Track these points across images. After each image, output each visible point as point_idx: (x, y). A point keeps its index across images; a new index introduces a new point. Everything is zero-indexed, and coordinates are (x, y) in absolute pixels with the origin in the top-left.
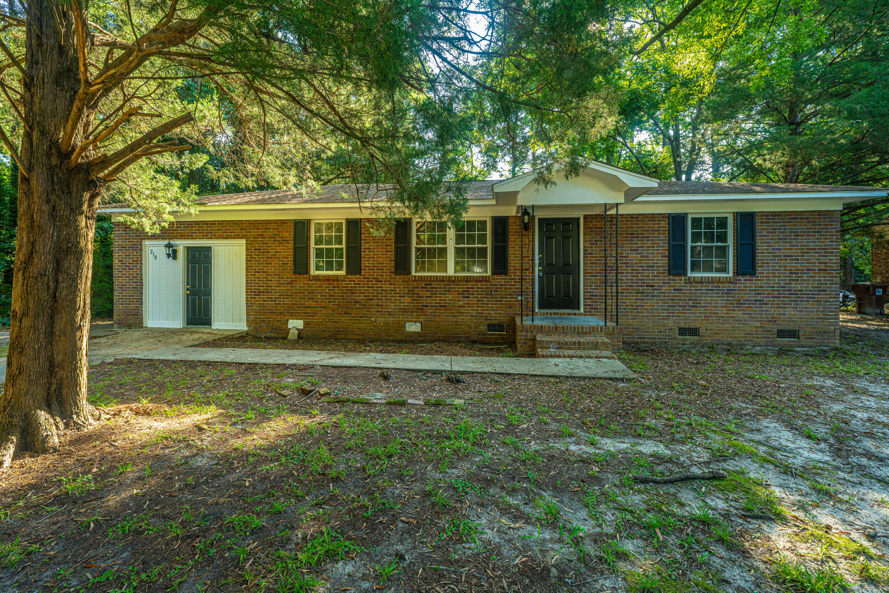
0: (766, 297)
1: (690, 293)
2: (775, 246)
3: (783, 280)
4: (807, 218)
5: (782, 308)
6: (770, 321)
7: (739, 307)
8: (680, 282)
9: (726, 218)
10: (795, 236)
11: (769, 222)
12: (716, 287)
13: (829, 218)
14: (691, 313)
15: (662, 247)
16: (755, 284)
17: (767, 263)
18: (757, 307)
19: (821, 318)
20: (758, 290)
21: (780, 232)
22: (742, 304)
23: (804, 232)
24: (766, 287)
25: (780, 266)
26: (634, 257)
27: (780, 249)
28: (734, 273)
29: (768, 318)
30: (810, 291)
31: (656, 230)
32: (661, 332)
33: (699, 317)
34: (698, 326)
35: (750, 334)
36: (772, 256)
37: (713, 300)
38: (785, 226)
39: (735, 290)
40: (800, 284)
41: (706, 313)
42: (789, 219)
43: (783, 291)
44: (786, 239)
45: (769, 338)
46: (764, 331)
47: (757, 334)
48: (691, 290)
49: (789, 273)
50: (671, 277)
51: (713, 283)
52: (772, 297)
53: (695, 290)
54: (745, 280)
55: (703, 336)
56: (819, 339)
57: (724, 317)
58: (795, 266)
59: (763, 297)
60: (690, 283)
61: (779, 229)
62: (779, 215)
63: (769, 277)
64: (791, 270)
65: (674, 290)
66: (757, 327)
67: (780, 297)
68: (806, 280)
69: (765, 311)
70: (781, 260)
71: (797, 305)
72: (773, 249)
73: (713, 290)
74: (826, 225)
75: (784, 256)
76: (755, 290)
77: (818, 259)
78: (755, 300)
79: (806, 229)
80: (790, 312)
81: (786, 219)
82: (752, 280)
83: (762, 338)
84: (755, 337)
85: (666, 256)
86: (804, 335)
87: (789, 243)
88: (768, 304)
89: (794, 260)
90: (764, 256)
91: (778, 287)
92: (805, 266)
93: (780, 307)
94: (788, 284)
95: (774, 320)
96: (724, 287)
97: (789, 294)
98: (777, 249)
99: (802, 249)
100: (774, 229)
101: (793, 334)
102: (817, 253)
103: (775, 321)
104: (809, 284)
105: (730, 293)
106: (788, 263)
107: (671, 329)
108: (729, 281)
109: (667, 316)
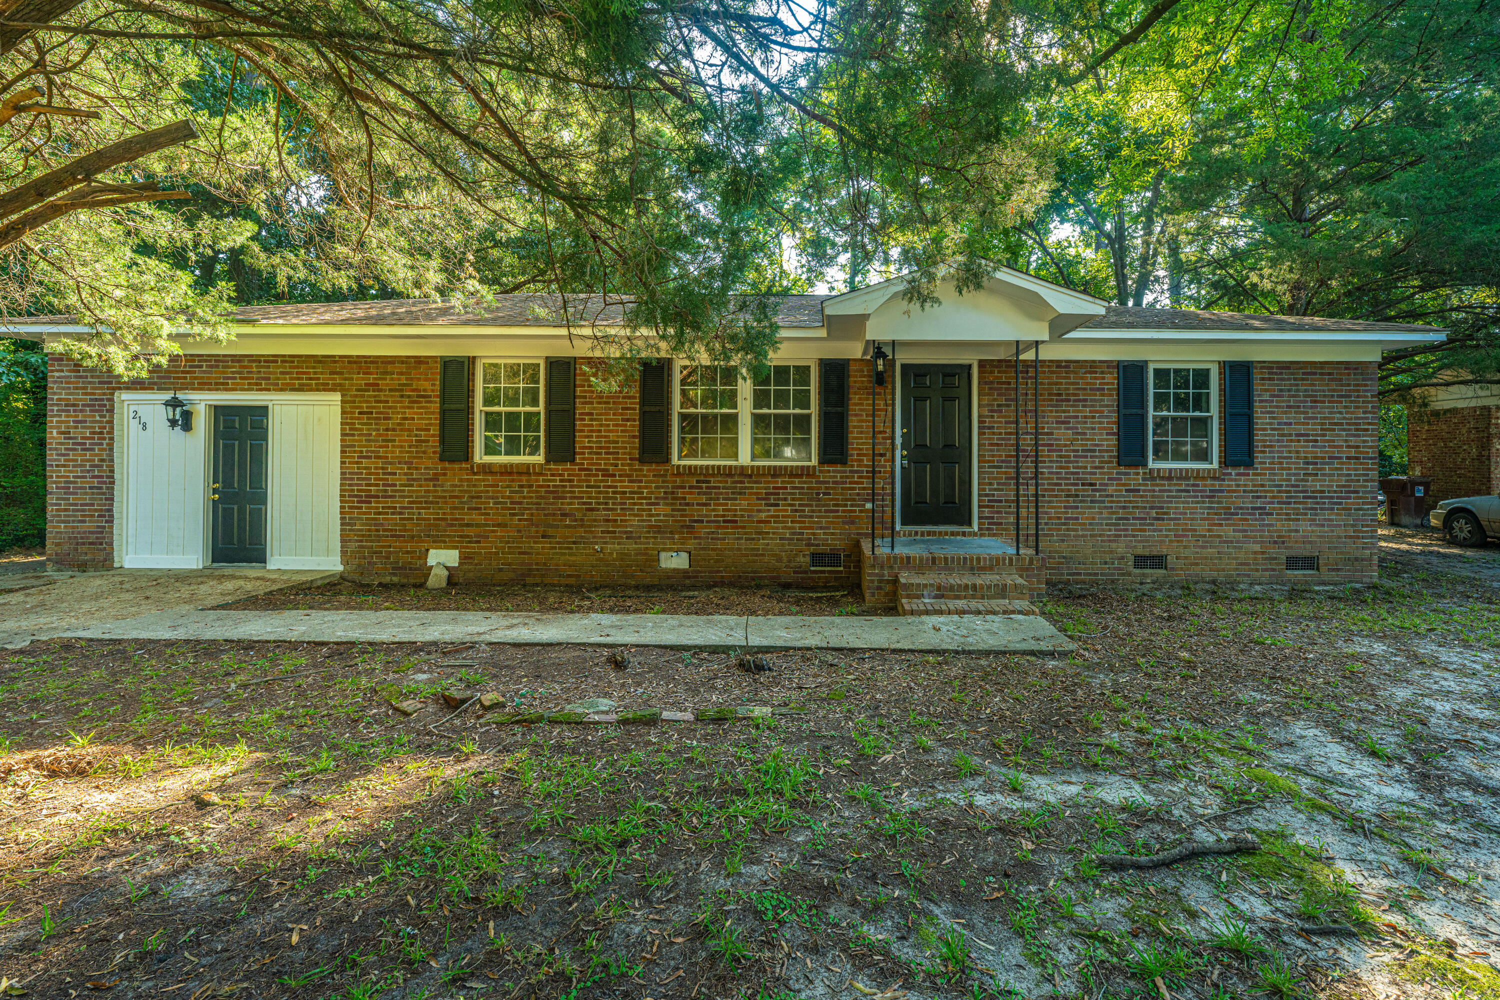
0: (1270, 503)
1: (1153, 496)
2: (1282, 418)
3: (1295, 475)
4: (1329, 374)
5: (1293, 520)
6: (1275, 542)
7: (1228, 519)
8: (1135, 477)
9: (1208, 370)
10: (1312, 402)
11: (1273, 379)
12: (1193, 485)
13: (1362, 374)
14: (1154, 530)
15: (1107, 417)
16: (1252, 480)
17: (1271, 446)
18: (1256, 520)
19: (1351, 537)
20: (1257, 491)
21: (1290, 396)
22: (1233, 514)
23: (1325, 396)
24: (1270, 486)
25: (1290, 452)
26: (1062, 434)
27: (1291, 424)
28: (1220, 462)
29: (1272, 537)
30: (1335, 492)
31: (1098, 389)
32: (1106, 563)
33: (1167, 536)
34: (1165, 551)
35: (1245, 564)
36: (1279, 435)
37: (1189, 508)
38: (1297, 385)
39: (1222, 491)
40: (1320, 480)
41: (1177, 530)
42: (1304, 374)
43: (1296, 492)
44: (1299, 407)
45: (1274, 570)
46: (1266, 559)
47: (1257, 564)
48: (1154, 491)
49: (1304, 463)
50: (1123, 469)
51: (1188, 479)
52: (1279, 503)
53: (1160, 491)
54: (1238, 474)
55: (1173, 569)
56: (1349, 571)
57: (1205, 536)
58: (1312, 452)
59: (1264, 503)
60: (1153, 479)
61: (1289, 390)
62: (1289, 368)
63: (1274, 469)
64: (1306, 458)
65: (1127, 491)
66: (1255, 553)
67: (1290, 503)
68: (1330, 475)
69: (1268, 525)
70: (1291, 441)
71: (1316, 515)
72: (1279, 424)
73: (1188, 491)
74: (1358, 385)
75: (1297, 435)
76: (1252, 491)
77: (1346, 441)
78: (1253, 508)
79: (1329, 390)
80: (1304, 526)
81: (1298, 374)
82: (1248, 475)
83: (1263, 570)
84: (1252, 570)
85: (1113, 434)
86: (1326, 565)
87: (1304, 413)
88: (1272, 514)
89: (1312, 441)
90: (1266, 435)
91: (1287, 486)
92: (1326, 452)
93: (1290, 520)
94: (1302, 480)
95: (1280, 542)
96: (1205, 486)
97: (1304, 497)
98: (1286, 424)
99: (1322, 424)
100: (1281, 390)
101: (1310, 563)
102: (1344, 430)
103: (1283, 542)
104: (1332, 481)
105: (1213, 497)
106: (1302, 447)
107: (1123, 558)
108: (1212, 476)
109: (1116, 536)
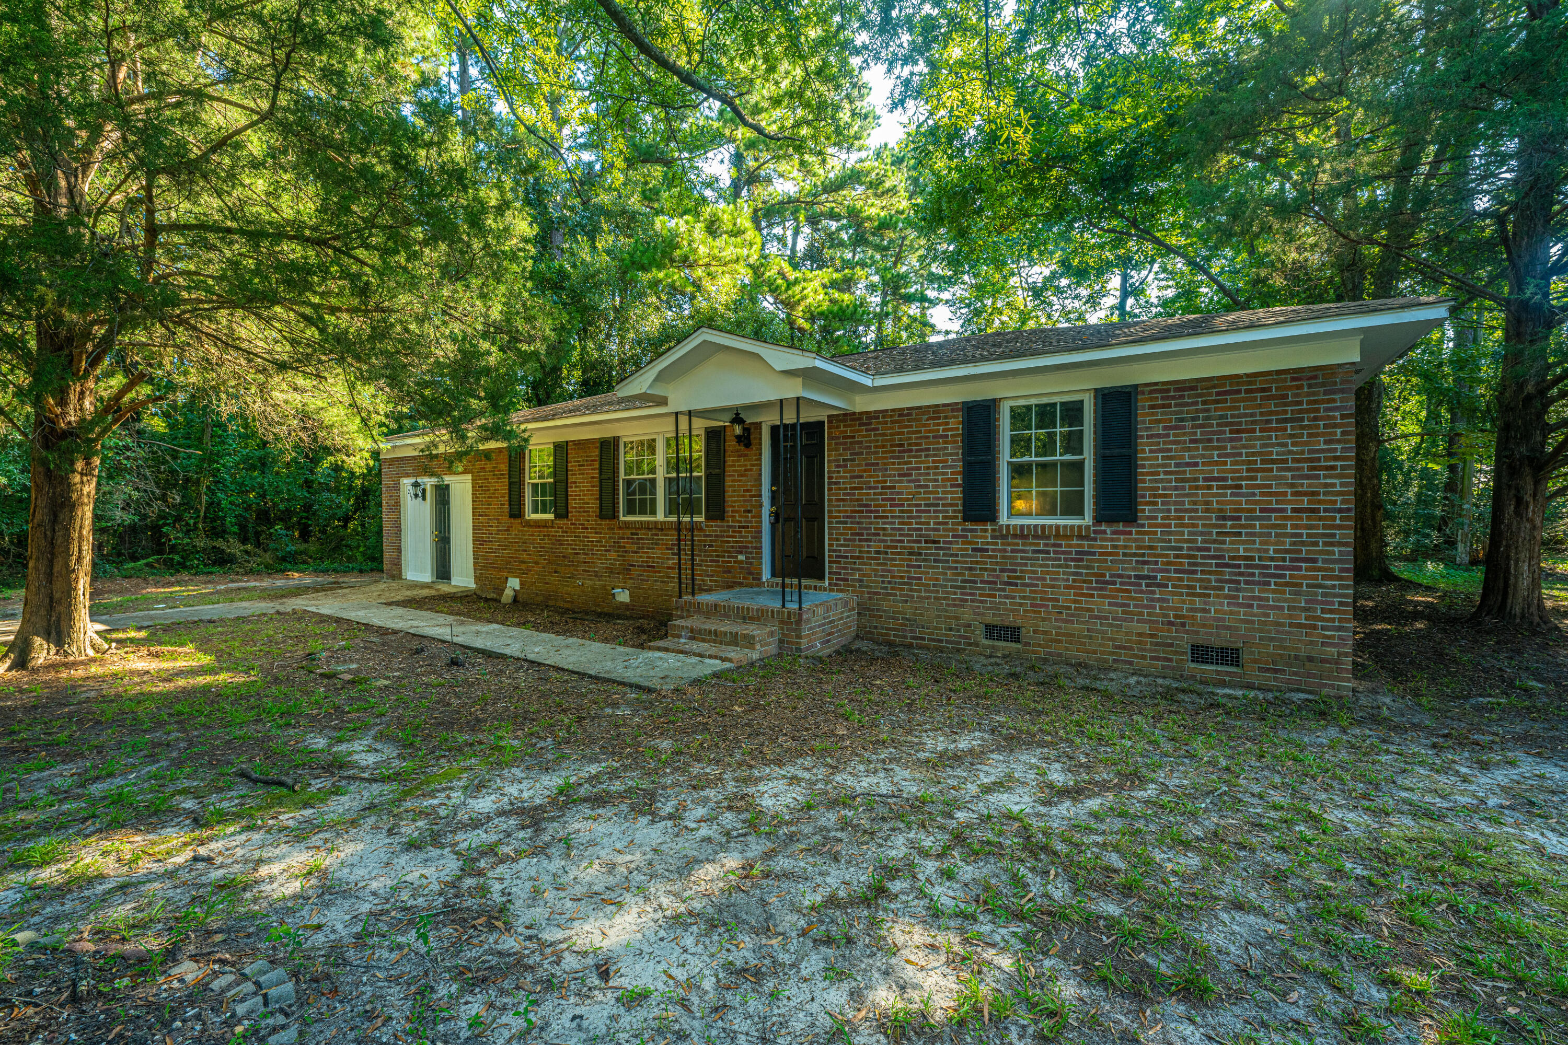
0: (1162, 571)
1: (1003, 557)
2: (1183, 457)
3: (1202, 534)
4: (1263, 390)
5: (1200, 595)
6: (1171, 623)
7: (1101, 589)
8: (983, 533)
9: (1082, 402)
10: (1231, 432)
11: (1170, 406)
12: (1054, 545)
13: (1323, 385)
14: (1006, 597)
15: (951, 467)
16: (1136, 540)
17: (1165, 496)
18: (1142, 592)
19: (1300, 626)
20: (1143, 555)
21: (1193, 427)
22: (1107, 583)
23: (1253, 422)
24: (1162, 548)
25: (1195, 503)
26: (905, 487)
27: (1196, 464)
28: (1095, 518)
29: (1167, 616)
30: (1272, 559)
31: (942, 437)
32: (951, 629)
33: (1021, 605)
34: (1019, 622)
35: (1125, 648)
36: (1177, 480)
37: (1048, 573)
38: (1208, 410)
39: (1094, 554)
40: (1244, 542)
41: (1034, 598)
42: (1218, 394)
43: (1203, 557)
44: (1210, 440)
45: (1170, 660)
46: (1156, 644)
47: (1144, 650)
48: (1005, 551)
49: (1218, 518)
50: (969, 525)
51: (1048, 538)
52: (1176, 571)
53: (1013, 551)
54: (1114, 533)
55: (1028, 644)
56: (1295, 674)
57: (1069, 608)
58: (1231, 503)
59: (1153, 570)
60: (1003, 537)
61: (1193, 419)
62: (1194, 388)
63: (1169, 526)
64: (1221, 510)
65: (974, 550)
66: (1140, 635)
67: (1195, 572)
68: (1261, 535)
69: (1159, 600)
70: (1197, 488)
71: (1238, 590)
72: (1177, 465)
73: (1048, 552)
74: (1316, 402)
75: (1205, 479)
76: (1135, 555)
77: (1292, 486)
78: (1137, 577)
79: (1262, 414)
80: (1218, 607)
81: (1210, 394)
82: (1130, 533)
83: (1152, 658)
84: (1136, 656)
85: (958, 486)
86: (1255, 661)
87: (1218, 448)
88: (1167, 586)
89: (1231, 487)
90: (1156, 481)
91: (1189, 549)
92: (1256, 502)
93: (1194, 595)
94: (1215, 542)
95: (1179, 623)
96: (1070, 546)
97: (1217, 565)
98: (1188, 465)
99: (1249, 463)
100: (1182, 420)
101: (1229, 656)
102: (1289, 469)
103: (1183, 625)
104: (1267, 543)
105: (1082, 560)
106: (1214, 495)
107: (969, 626)
108: (1081, 534)
109: (962, 600)
